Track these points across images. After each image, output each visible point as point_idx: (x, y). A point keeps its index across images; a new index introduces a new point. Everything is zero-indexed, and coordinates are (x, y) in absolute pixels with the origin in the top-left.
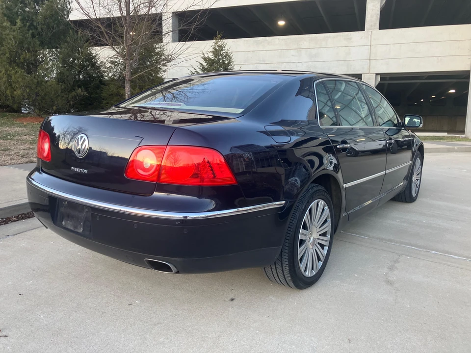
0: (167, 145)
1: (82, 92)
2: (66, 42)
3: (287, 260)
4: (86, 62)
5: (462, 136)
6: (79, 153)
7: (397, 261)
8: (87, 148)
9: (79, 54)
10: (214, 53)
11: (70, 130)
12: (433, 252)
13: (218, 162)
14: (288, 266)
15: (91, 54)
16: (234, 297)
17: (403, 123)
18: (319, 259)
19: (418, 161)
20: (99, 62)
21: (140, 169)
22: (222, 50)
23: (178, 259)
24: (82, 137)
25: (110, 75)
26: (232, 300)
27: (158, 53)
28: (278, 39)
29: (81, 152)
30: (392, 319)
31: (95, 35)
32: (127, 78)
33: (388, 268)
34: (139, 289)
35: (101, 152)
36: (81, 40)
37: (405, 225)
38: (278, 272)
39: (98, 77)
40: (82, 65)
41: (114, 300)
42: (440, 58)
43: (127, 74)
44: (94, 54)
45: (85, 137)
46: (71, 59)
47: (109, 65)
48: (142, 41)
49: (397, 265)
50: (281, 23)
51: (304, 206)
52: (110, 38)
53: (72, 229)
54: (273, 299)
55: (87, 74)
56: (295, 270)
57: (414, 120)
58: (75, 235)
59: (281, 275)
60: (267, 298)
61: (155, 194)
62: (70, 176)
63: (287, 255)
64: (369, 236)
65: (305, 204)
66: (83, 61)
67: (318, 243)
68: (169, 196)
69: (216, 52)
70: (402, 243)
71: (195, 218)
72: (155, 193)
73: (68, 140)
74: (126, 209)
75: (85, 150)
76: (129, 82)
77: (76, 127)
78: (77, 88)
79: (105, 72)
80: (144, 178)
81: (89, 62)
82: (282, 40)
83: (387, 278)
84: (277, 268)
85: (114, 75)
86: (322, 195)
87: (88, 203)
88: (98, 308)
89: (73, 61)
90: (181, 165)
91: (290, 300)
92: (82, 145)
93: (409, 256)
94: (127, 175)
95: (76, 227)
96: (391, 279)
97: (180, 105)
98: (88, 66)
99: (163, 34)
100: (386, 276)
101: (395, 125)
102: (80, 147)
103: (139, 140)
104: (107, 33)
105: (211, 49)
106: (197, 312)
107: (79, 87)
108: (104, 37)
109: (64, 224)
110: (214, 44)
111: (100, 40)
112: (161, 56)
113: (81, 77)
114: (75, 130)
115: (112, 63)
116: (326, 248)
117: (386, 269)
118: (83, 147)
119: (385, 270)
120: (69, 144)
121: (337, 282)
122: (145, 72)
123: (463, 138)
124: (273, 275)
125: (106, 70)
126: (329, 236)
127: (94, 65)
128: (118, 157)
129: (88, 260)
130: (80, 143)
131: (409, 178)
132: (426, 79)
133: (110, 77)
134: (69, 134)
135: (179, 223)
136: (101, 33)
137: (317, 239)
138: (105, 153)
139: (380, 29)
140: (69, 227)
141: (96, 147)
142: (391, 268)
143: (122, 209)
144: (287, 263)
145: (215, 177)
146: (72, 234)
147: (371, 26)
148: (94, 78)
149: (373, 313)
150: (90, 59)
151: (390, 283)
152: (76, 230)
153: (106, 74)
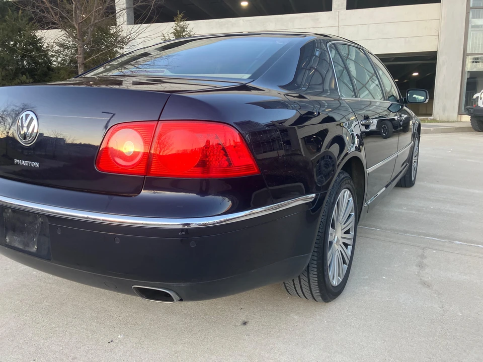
0: (158, 120)
1: (27, 78)
2: (5, 21)
3: (316, 270)
4: (30, 46)
5: (430, 118)
6: (25, 138)
7: (423, 256)
8: (35, 131)
9: (21, 37)
10: (175, 35)
11: (10, 109)
12: (458, 242)
13: (232, 143)
14: (316, 276)
15: (35, 37)
16: (246, 320)
17: (405, 99)
18: (344, 262)
19: (417, 141)
20: (45, 46)
21: (118, 157)
22: (184, 31)
23: (183, 285)
24: (27, 116)
25: (59, 59)
26: (245, 323)
27: (113, 35)
28: (243, 20)
29: (28, 138)
30: (448, 334)
31: (38, 11)
32: (80, 61)
33: (416, 266)
34: (120, 318)
35: (57, 139)
36: (22, 20)
37: (414, 212)
38: (302, 284)
39: (45, 63)
40: (25, 50)
41: (88, 337)
42: (407, 39)
43: (80, 58)
44: (39, 37)
45: (32, 115)
46: (12, 43)
47: (57, 48)
48: (95, 19)
49: (425, 261)
50: (244, 4)
51: (333, 198)
52: (56, 14)
53: (21, 247)
54: (296, 317)
55: (32, 60)
56: (324, 281)
57: (414, 96)
58: (26, 256)
59: (306, 287)
60: (288, 318)
61: (144, 193)
62: (14, 173)
63: (315, 262)
64: (380, 228)
65: (333, 196)
66: (26, 44)
67: (344, 243)
68: (156, 194)
69: (178, 34)
70: (420, 234)
71: (202, 225)
72: (143, 191)
73: (9, 124)
74: (102, 216)
75: (34, 135)
76: (83, 66)
77: (18, 105)
78: (21, 75)
79: (53, 56)
80: (124, 169)
81: (32, 45)
82: (247, 21)
83: (421, 279)
84: (302, 280)
85: (64, 60)
86: (348, 183)
87: (42, 210)
88: (66, 351)
89: (15, 45)
90: (174, 152)
91: (318, 317)
92: (28, 127)
93: (434, 249)
94: (99, 168)
95: (26, 244)
96: (426, 280)
97: (163, 71)
98: (31, 51)
99: (117, 12)
100: (419, 276)
101: (398, 101)
102: (25, 130)
103: (106, 118)
104: (52, 8)
105: (172, 30)
106: (203, 345)
107: (23, 73)
108: (48, 12)
109: (8, 241)
110: (175, 25)
111: (44, 17)
112: (117, 38)
113: (25, 63)
114: (17, 109)
115: (62, 45)
116: (350, 248)
117: (415, 267)
118: (30, 131)
119: (415, 269)
120: (9, 129)
121: (366, 288)
122: (100, 55)
123: (431, 119)
124: (295, 288)
125: (53, 54)
126: (352, 233)
127: (39, 49)
128: (80, 144)
129: (47, 281)
130: (25, 125)
131: (410, 160)
132: (393, 61)
133: (59, 63)
134: (9, 115)
135: (183, 233)
136: (47, 9)
137: (342, 237)
138: (63, 140)
139: (347, 9)
140: (17, 245)
141: (49, 133)
142: (421, 266)
143: (90, 216)
144: (316, 273)
145: (230, 164)
146: (21, 254)
147: (339, 5)
148: (40, 64)
149: (423, 328)
150: (35, 43)
151: (425, 284)
152: (27, 249)
153: (54, 59)
